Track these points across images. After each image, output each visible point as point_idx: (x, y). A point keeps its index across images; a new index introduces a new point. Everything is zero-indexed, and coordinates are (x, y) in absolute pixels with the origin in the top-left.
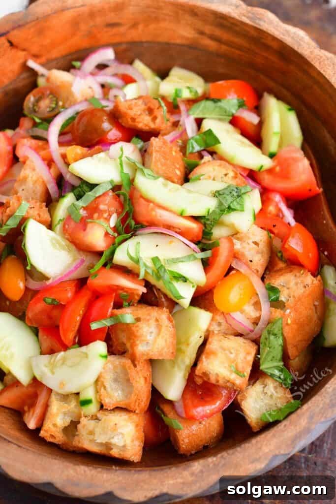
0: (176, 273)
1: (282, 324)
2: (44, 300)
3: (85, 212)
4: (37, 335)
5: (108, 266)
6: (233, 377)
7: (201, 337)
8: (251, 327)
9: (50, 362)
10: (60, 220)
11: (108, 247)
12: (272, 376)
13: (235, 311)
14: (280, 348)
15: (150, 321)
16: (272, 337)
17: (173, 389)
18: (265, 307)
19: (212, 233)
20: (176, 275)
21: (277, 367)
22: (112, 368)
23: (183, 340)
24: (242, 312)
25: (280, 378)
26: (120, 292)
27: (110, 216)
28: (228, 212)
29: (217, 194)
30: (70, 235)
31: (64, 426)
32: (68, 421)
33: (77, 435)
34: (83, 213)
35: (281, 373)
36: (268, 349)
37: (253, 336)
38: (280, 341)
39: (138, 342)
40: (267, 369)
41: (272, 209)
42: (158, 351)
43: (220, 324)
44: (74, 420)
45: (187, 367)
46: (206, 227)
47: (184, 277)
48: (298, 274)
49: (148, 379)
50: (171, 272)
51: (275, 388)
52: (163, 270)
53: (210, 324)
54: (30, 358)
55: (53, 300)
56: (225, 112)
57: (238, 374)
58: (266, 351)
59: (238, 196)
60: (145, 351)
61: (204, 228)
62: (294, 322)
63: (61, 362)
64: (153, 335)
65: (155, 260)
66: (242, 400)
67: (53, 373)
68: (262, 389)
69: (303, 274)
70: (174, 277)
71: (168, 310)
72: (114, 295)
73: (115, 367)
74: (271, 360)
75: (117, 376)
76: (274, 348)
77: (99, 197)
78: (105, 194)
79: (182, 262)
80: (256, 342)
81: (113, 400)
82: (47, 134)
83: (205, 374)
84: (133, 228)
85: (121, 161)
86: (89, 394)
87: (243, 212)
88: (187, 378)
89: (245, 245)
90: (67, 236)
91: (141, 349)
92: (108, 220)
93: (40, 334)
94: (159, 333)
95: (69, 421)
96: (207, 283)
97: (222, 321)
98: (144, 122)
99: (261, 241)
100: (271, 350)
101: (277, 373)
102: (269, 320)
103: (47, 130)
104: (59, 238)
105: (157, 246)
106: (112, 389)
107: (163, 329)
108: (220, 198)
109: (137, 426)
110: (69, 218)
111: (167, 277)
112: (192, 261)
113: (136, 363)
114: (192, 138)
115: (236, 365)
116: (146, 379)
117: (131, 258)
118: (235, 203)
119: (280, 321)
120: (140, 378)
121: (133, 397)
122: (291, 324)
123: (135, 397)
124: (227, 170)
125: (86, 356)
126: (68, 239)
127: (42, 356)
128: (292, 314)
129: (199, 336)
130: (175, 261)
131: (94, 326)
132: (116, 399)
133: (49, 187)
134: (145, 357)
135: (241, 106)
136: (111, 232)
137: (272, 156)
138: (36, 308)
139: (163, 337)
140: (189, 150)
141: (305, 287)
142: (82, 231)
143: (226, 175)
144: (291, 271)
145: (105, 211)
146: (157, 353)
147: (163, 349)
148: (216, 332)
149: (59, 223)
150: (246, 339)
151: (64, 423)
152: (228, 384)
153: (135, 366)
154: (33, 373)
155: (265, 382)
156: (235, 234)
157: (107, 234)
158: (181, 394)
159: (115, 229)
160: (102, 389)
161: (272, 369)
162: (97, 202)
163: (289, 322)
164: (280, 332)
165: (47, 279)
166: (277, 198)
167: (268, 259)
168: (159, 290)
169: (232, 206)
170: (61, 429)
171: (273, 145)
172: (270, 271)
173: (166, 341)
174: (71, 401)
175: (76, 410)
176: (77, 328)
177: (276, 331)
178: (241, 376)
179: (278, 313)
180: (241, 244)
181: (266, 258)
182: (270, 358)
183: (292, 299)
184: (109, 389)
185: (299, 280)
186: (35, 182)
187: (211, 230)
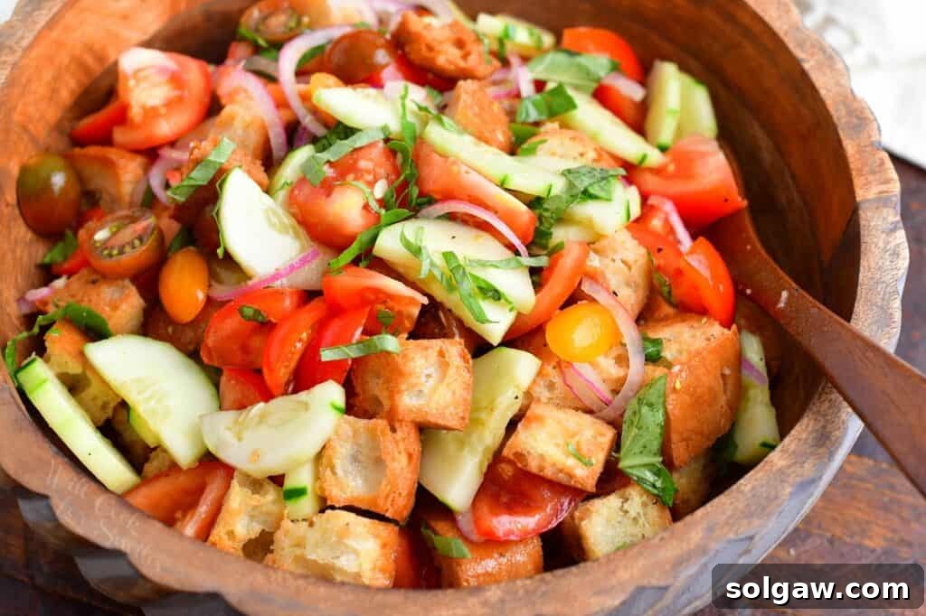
0: (484, 281)
1: (665, 384)
2: (241, 312)
3: (332, 170)
4: (217, 385)
5: (363, 264)
6: (571, 462)
7: (517, 398)
8: (608, 395)
9: (236, 422)
10: (286, 183)
11: (367, 227)
12: (640, 481)
13: (583, 361)
14: (658, 430)
15: (430, 351)
16: (645, 409)
17: (458, 488)
18: (636, 362)
19: (551, 234)
20: (483, 285)
21: (649, 466)
22: (351, 434)
23: (484, 404)
24: (594, 365)
25: (654, 486)
26: (380, 307)
27: (376, 180)
28: (583, 200)
29: (566, 173)
30: (300, 207)
31: (248, 537)
32: (255, 530)
33: (272, 552)
34: (328, 172)
35: (656, 478)
36: (637, 431)
37: (609, 412)
38: (660, 417)
39: (403, 387)
40: (631, 467)
41: (656, 223)
42: (437, 409)
43: (551, 386)
44: (267, 530)
45: (487, 449)
46: (541, 223)
47: (496, 291)
48: (696, 325)
49: (415, 457)
50: (476, 278)
51: (644, 505)
52: (461, 272)
53: (534, 382)
54: (201, 417)
55: (257, 312)
56: (587, 73)
57: (580, 459)
58: (633, 434)
59: (603, 179)
60: (414, 406)
61: (537, 224)
62: (686, 389)
63: (257, 419)
64: (432, 381)
65: (448, 256)
66: (582, 519)
67: (240, 439)
68: (620, 505)
69: (706, 323)
70: (481, 289)
71: (462, 341)
72: (367, 310)
73: (356, 433)
74: (641, 452)
75: (358, 451)
76: (648, 428)
77: (361, 148)
78: (371, 145)
79: (496, 267)
80: (616, 424)
81: (345, 493)
82: (277, 69)
83: (519, 455)
84: (414, 203)
85: (404, 106)
86: (302, 478)
87: (608, 203)
88: (484, 470)
89: (608, 261)
90: (295, 210)
91: (409, 402)
92: (371, 184)
93: (224, 379)
94: (442, 378)
95: (260, 531)
96: (536, 306)
97: (557, 380)
98: (447, 57)
99: (636, 261)
100: (641, 432)
101: (649, 476)
102: (644, 381)
103: (276, 60)
104: (280, 211)
105: (453, 237)
106: (345, 472)
107: (451, 371)
108: (571, 177)
109: (384, 546)
110: (303, 181)
111: (468, 286)
112: (513, 269)
113: (397, 425)
114: (529, 98)
115: (578, 444)
116: (410, 456)
117: (408, 245)
118: (596, 187)
119: (663, 381)
120: (400, 453)
121: (384, 488)
122: (680, 390)
123: (389, 488)
124: (584, 146)
125: (306, 406)
126: (294, 215)
127: (223, 412)
128: (684, 374)
129: (515, 395)
130: (483, 264)
131: (327, 355)
132: (352, 492)
133: (272, 136)
134: (413, 416)
135: (616, 68)
136: (374, 206)
137: (663, 149)
138: (223, 329)
139: (448, 385)
140: (521, 117)
141: (709, 340)
142: (324, 197)
143: (582, 155)
144: (684, 321)
145: (368, 172)
146: (434, 411)
147: (446, 407)
148: (544, 399)
149: (282, 188)
150: (598, 418)
151: (249, 534)
152: (561, 475)
153: (394, 430)
154: (203, 443)
155: (627, 493)
156: (594, 242)
157: (366, 207)
158: (471, 501)
159: (383, 203)
160: (328, 472)
161: (642, 469)
162: (355, 156)
163: (678, 386)
164: (661, 400)
165: (250, 278)
166: (669, 207)
167: (645, 301)
168: (450, 310)
169: (591, 190)
170: (241, 545)
171: (666, 133)
172: (646, 320)
173: (454, 393)
174: (266, 494)
175: (274, 509)
176: (293, 364)
177: (653, 399)
178: (586, 464)
179: (658, 371)
180: (600, 261)
181: (641, 297)
182: (637, 450)
183: (685, 354)
184: (339, 472)
185: (698, 333)
186: (246, 127)
187: (549, 229)
